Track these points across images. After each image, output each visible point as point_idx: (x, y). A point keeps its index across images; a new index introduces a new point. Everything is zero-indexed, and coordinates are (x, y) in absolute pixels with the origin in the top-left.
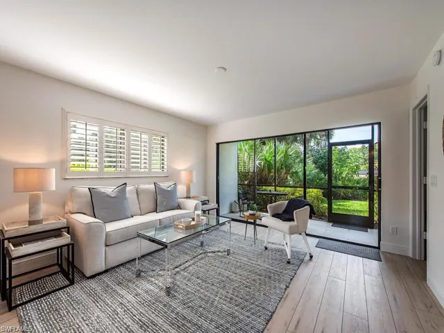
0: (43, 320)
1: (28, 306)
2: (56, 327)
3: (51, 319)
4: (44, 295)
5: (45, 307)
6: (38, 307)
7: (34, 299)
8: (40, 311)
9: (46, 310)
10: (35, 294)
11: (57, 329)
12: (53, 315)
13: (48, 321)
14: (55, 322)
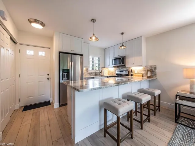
0: (183, 135)
1: (182, 126)
2: (185, 142)
3: (185, 137)
4: (190, 128)
5: (187, 131)
6: (185, 129)
7: (186, 126)
8: (184, 131)
9: (186, 133)
10: (188, 124)
11: (184, 143)
12: (187, 137)
13: (184, 137)
14: (186, 140)
